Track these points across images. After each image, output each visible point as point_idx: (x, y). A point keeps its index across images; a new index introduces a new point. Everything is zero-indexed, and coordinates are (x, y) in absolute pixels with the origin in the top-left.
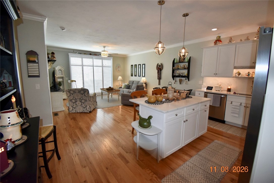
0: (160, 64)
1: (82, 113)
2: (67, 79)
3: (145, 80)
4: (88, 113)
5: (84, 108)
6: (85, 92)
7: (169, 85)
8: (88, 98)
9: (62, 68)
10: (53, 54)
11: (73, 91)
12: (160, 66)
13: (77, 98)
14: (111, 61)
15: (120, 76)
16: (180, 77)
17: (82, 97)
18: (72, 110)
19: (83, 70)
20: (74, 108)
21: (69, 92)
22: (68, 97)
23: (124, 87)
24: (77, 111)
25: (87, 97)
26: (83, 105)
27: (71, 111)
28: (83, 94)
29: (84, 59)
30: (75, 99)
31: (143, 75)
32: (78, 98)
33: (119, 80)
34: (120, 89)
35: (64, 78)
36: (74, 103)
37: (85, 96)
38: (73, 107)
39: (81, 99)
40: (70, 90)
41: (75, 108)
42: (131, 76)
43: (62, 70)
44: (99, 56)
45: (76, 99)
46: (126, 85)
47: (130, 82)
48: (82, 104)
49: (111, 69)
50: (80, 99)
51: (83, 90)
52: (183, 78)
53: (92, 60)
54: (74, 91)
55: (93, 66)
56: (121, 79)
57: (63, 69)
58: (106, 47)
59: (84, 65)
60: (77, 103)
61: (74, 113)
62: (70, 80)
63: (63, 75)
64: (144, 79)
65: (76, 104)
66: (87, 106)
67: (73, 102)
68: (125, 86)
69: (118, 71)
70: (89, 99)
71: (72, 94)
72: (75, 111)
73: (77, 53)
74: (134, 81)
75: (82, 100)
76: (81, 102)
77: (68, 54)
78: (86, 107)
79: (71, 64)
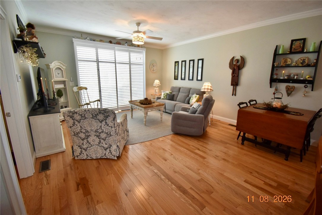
0: (239, 58)
1: (101, 159)
2: (71, 84)
3: (211, 87)
4: (114, 160)
5: (106, 150)
6: (107, 117)
7: (276, 100)
8: (113, 129)
9: (61, 65)
10: (30, 28)
11: (79, 115)
12: (238, 61)
13: (89, 129)
14: (143, 55)
15: (157, 79)
16: (290, 83)
17: (101, 127)
18: (80, 154)
19: (98, 70)
20: (84, 149)
21: (71, 117)
22: (71, 127)
23: (164, 97)
24: (90, 155)
25: (112, 127)
26: (104, 143)
27: (77, 156)
28: (102, 121)
29: (100, 51)
30: (84, 131)
31: (199, 78)
32: (92, 130)
33: (156, 86)
34: (159, 100)
35: (66, 82)
36: (83, 140)
37: (108, 125)
38: (81, 148)
39: (98, 132)
40: (73, 114)
41: (86, 150)
42: (175, 79)
43: (62, 69)
44: (124, 45)
45: (87, 132)
46: (167, 94)
47: (173, 89)
48: (100, 141)
49: (143, 68)
50: (96, 131)
51: (103, 114)
52: (296, 85)
53: (114, 52)
54: (83, 115)
55: (115, 63)
56: (158, 84)
57: (64, 67)
58: (141, 25)
59: (99, 60)
60: (90, 139)
61: (84, 160)
62: (77, 86)
63: (64, 78)
64: (208, 86)
65: (88, 141)
66: (111, 146)
67: (81, 138)
68: (166, 96)
69: (152, 71)
70: (116, 132)
71: (79, 122)
72: (87, 155)
73: (88, 38)
74: (180, 88)
75: (100, 133)
76: (99, 138)
77: (72, 40)
78: (110, 148)
79: (78, 59)
